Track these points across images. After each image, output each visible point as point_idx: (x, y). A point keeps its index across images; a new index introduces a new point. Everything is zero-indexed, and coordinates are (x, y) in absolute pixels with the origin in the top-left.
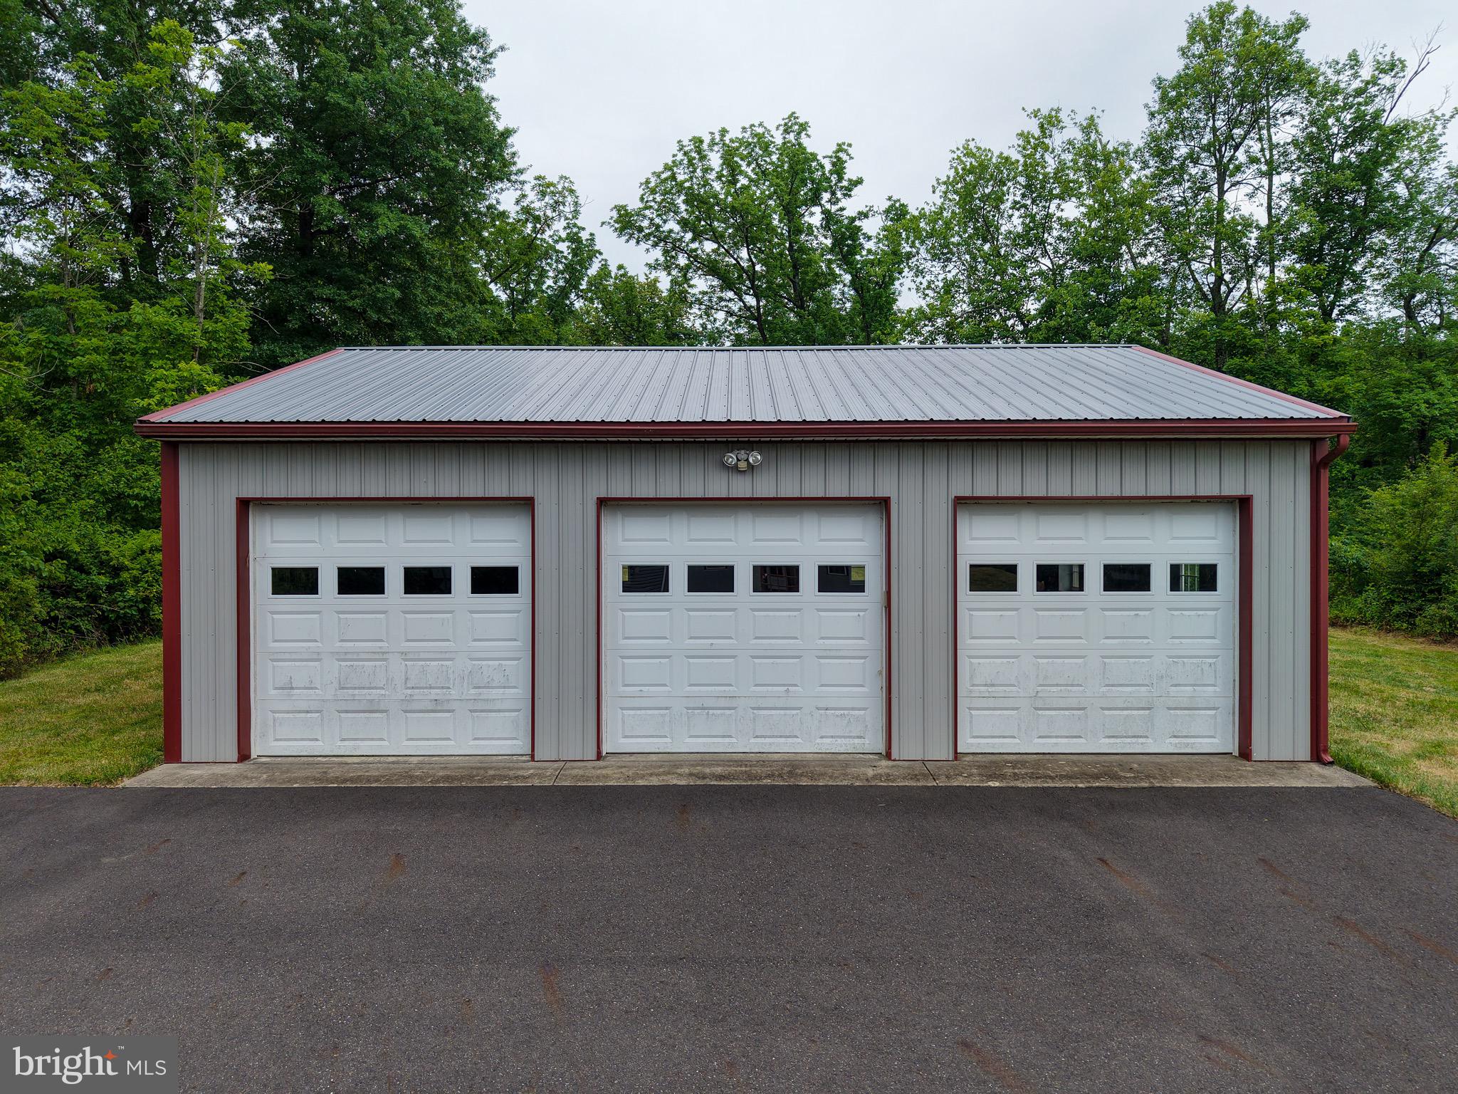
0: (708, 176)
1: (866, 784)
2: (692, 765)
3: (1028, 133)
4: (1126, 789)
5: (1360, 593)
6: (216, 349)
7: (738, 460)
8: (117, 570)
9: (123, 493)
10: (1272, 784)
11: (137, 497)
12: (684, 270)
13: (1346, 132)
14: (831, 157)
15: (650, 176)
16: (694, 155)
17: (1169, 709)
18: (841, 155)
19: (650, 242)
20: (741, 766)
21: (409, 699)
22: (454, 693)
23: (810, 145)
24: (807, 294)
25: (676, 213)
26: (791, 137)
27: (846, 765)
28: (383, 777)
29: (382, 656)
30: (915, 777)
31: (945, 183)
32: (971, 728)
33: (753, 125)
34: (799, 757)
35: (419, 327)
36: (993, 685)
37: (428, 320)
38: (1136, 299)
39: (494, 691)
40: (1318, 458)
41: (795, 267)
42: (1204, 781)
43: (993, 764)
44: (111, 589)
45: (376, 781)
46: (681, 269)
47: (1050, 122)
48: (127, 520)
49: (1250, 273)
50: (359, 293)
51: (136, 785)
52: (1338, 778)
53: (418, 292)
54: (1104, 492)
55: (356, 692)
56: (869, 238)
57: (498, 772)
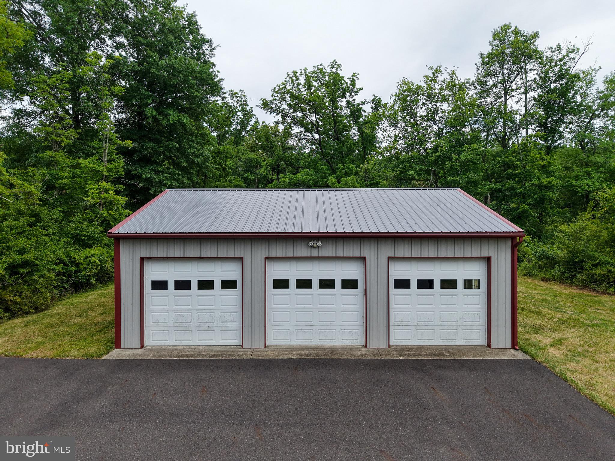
0: (299, 87)
1: (357, 358)
2: (298, 350)
3: (428, 76)
4: (446, 360)
5: (554, 268)
6: (111, 175)
7: (314, 244)
8: (77, 265)
9: (79, 234)
10: (496, 358)
11: (84, 236)
12: (289, 124)
13: (556, 76)
14: (350, 78)
15: (276, 86)
16: (294, 78)
17: (463, 329)
18: (354, 77)
19: (276, 113)
20: (315, 351)
21: (199, 326)
22: (215, 324)
23: (341, 73)
24: (340, 134)
25: (286, 101)
26: (334, 70)
27: (351, 350)
28: (192, 355)
29: (190, 311)
30: (374, 355)
31: (395, 95)
32: (395, 336)
33: (318, 65)
34: (335, 347)
35: (185, 158)
36: (402, 321)
37: (189, 155)
38: (470, 145)
39: (229, 323)
40: (514, 244)
41: (335, 123)
42: (473, 357)
43: (402, 349)
44: (76, 272)
45: (190, 357)
46: (288, 123)
47: (437, 71)
48: (80, 244)
49: (517, 133)
50: (162, 145)
51: (108, 358)
52: (519, 355)
53: (185, 144)
54: (440, 255)
55: (181, 323)
56: (365, 112)
57: (231, 353)
